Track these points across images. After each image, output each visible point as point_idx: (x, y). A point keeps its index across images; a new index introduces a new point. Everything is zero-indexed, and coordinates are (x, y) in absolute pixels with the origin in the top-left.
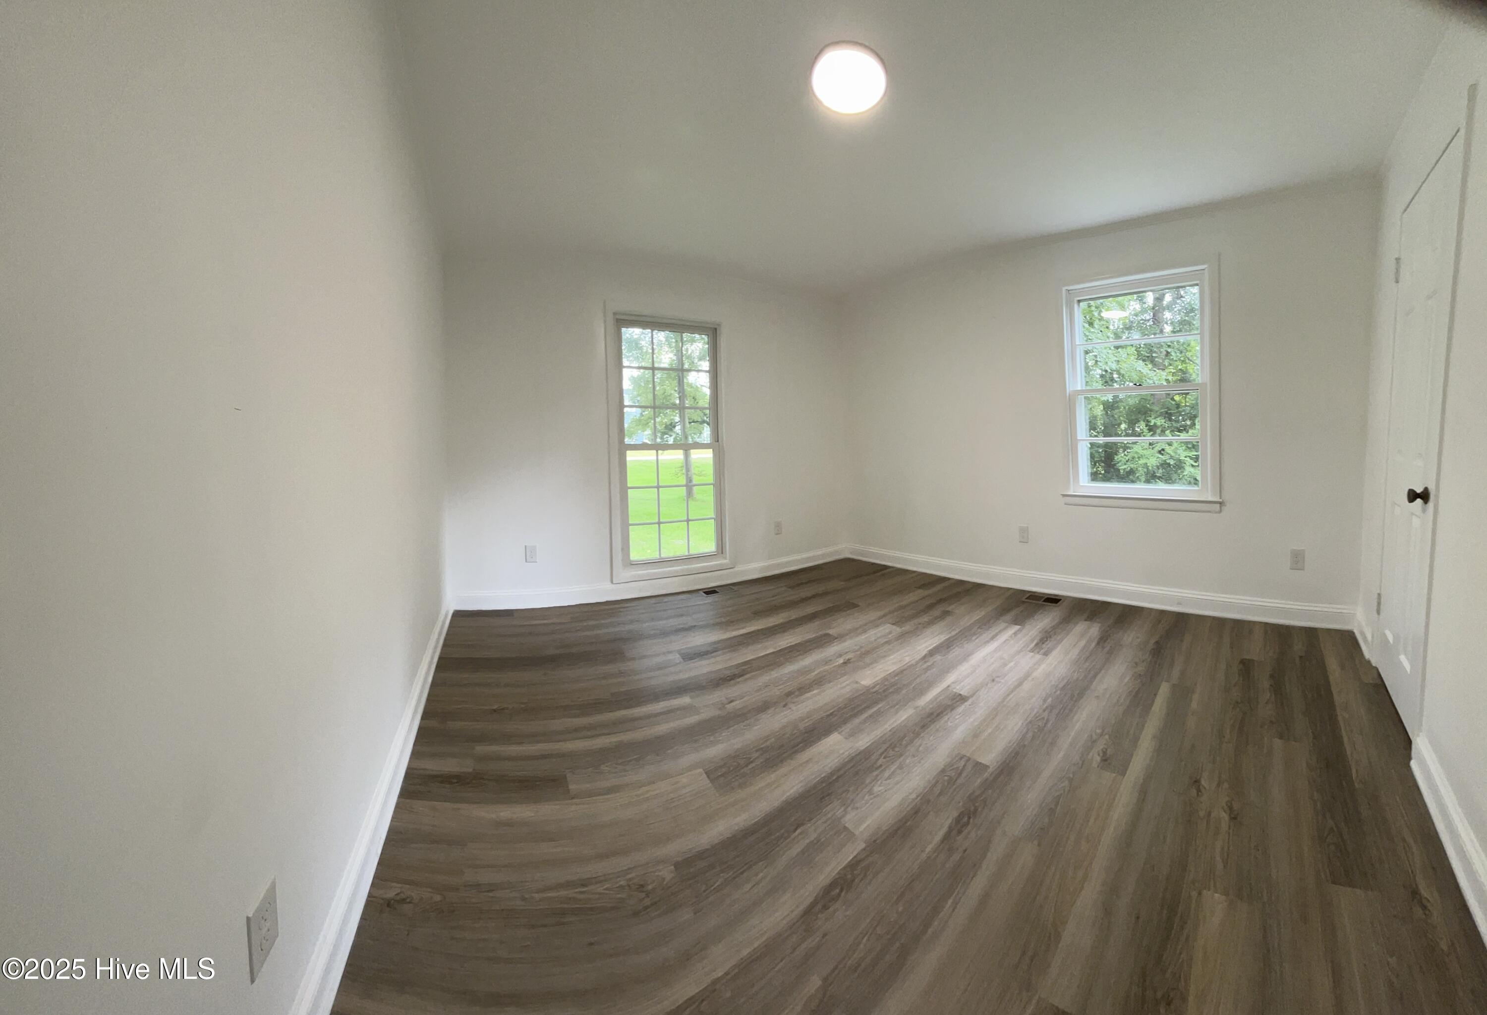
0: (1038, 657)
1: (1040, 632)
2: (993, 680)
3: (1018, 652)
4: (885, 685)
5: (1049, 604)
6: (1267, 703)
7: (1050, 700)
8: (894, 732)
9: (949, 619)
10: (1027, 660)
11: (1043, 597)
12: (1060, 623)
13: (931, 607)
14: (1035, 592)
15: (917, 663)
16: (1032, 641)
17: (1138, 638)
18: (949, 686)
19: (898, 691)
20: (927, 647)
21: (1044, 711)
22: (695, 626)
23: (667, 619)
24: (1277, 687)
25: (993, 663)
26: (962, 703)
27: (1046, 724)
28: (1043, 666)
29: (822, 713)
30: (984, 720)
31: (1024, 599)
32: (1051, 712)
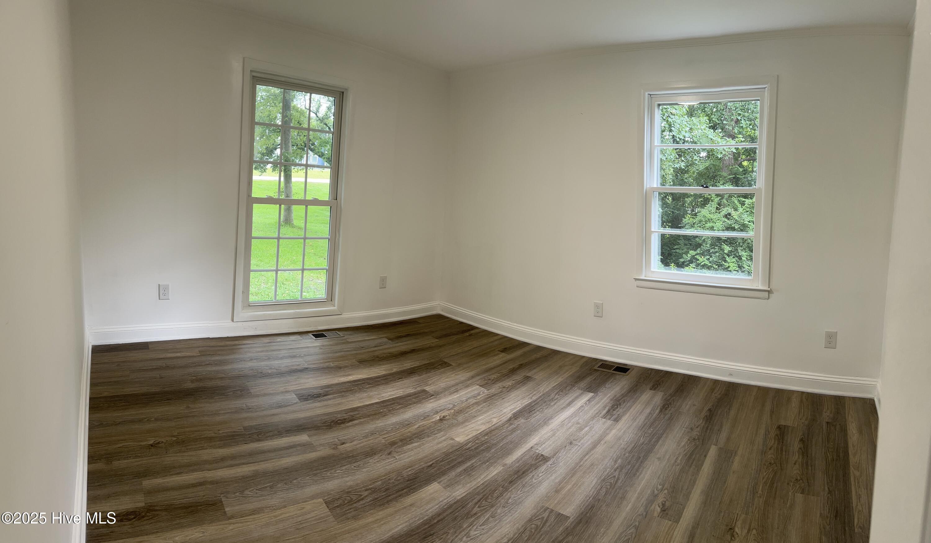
0: (609, 422)
1: (611, 400)
2: (571, 443)
3: (593, 418)
4: (478, 443)
5: (619, 373)
6: (795, 464)
7: (620, 461)
8: (486, 485)
9: (530, 385)
10: (600, 425)
11: (613, 366)
12: (629, 391)
13: (513, 371)
14: (606, 361)
15: (503, 425)
16: (605, 407)
17: (694, 405)
18: (532, 448)
19: (488, 449)
20: (511, 410)
21: (615, 470)
22: (307, 368)
23: (282, 358)
24: (805, 451)
25: (570, 428)
26: (544, 463)
27: (617, 481)
28: (614, 431)
29: (422, 463)
30: (564, 478)
31: (596, 368)
32: (621, 471)
